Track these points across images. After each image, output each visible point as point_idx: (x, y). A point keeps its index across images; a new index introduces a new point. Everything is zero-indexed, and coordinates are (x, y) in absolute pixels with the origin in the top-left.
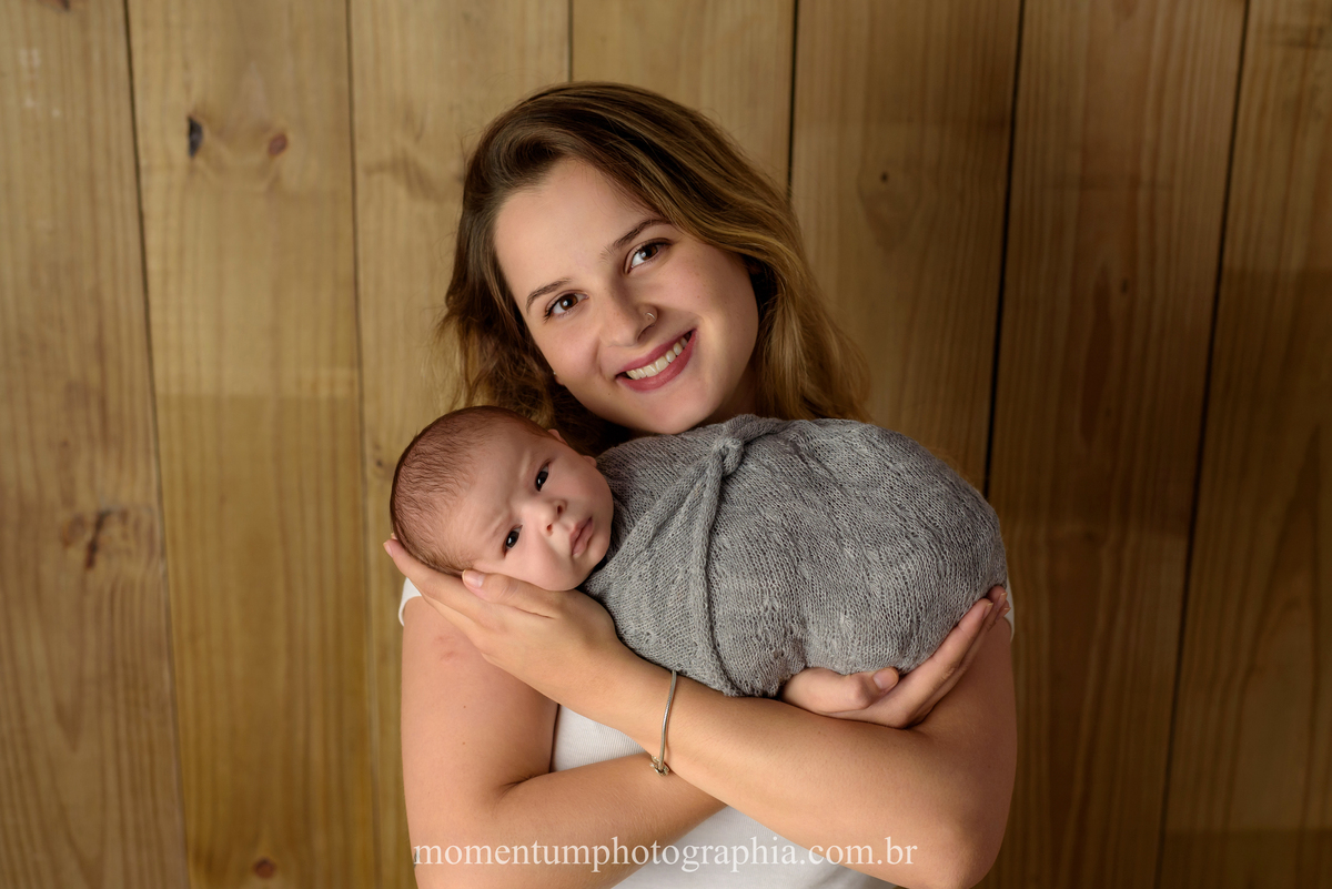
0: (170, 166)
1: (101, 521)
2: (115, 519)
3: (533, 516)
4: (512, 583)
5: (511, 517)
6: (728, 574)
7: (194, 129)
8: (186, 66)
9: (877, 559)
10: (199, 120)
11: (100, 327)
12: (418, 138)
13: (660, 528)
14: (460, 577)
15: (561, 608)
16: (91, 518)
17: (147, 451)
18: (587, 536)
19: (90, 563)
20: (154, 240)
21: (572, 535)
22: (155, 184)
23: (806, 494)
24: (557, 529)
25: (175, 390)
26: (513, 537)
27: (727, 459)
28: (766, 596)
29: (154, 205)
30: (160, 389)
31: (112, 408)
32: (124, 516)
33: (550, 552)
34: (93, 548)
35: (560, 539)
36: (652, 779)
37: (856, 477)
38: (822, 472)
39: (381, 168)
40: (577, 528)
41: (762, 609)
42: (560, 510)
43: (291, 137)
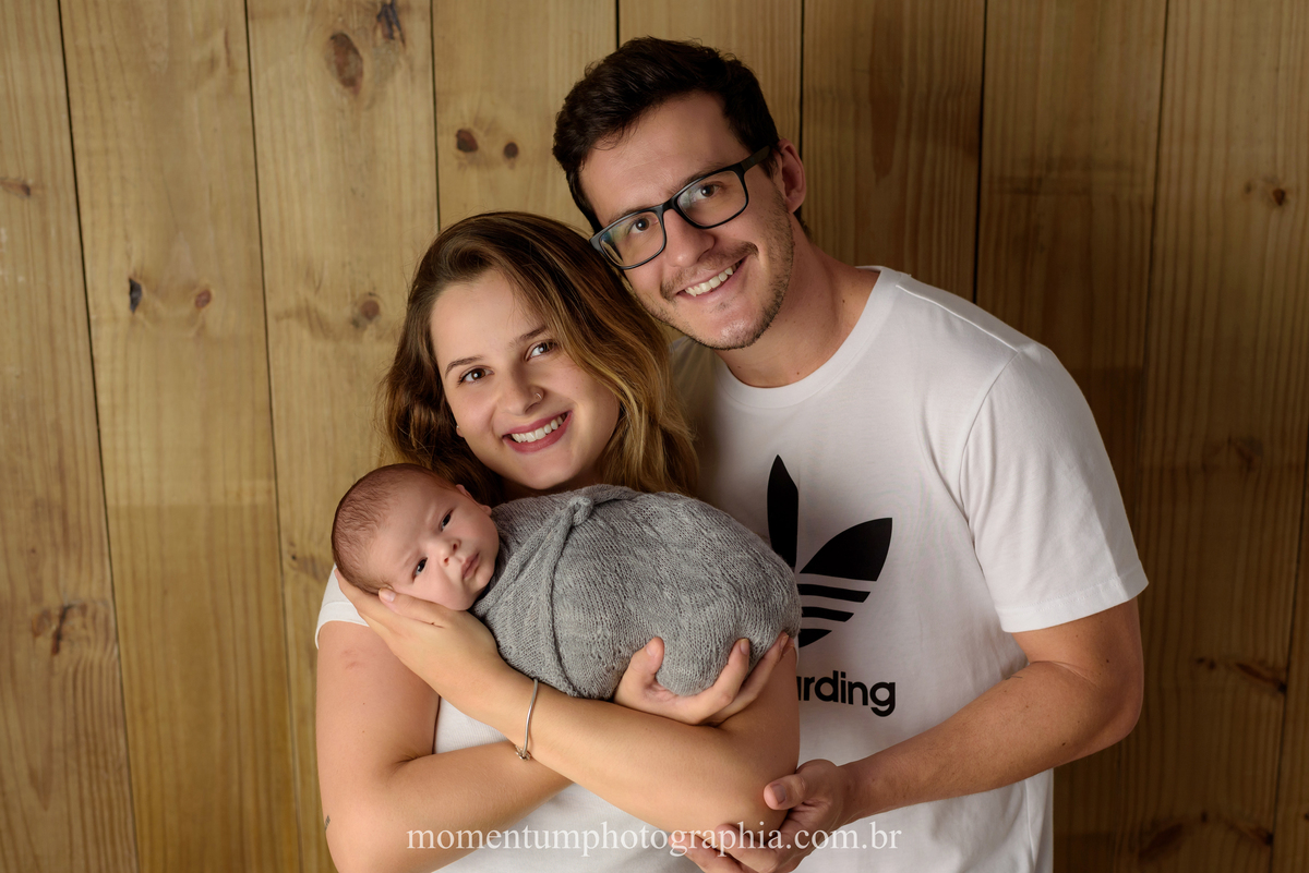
0: (115, 319)
1: (64, 614)
2: (75, 611)
3: (436, 550)
4: (415, 600)
5: (418, 552)
6: (571, 608)
7: (134, 288)
8: (127, 238)
9: (688, 601)
10: (138, 281)
11: (60, 453)
12: (317, 289)
13: (524, 566)
14: (377, 595)
15: (452, 620)
16: (56, 612)
17: (102, 554)
18: (476, 565)
19: (56, 649)
20: (102, 380)
21: (463, 566)
22: (104, 335)
23: (638, 552)
24: (451, 561)
25: (123, 502)
26: (422, 564)
27: (578, 513)
28: (600, 627)
29: (103, 351)
30: (111, 502)
31: (72, 520)
32: (83, 608)
33: (445, 578)
34: (58, 637)
35: (454, 570)
36: (517, 764)
37: (677, 539)
38: (652, 534)
39: (288, 315)
40: (467, 561)
41: (595, 636)
42: (455, 547)
43: (213, 292)
